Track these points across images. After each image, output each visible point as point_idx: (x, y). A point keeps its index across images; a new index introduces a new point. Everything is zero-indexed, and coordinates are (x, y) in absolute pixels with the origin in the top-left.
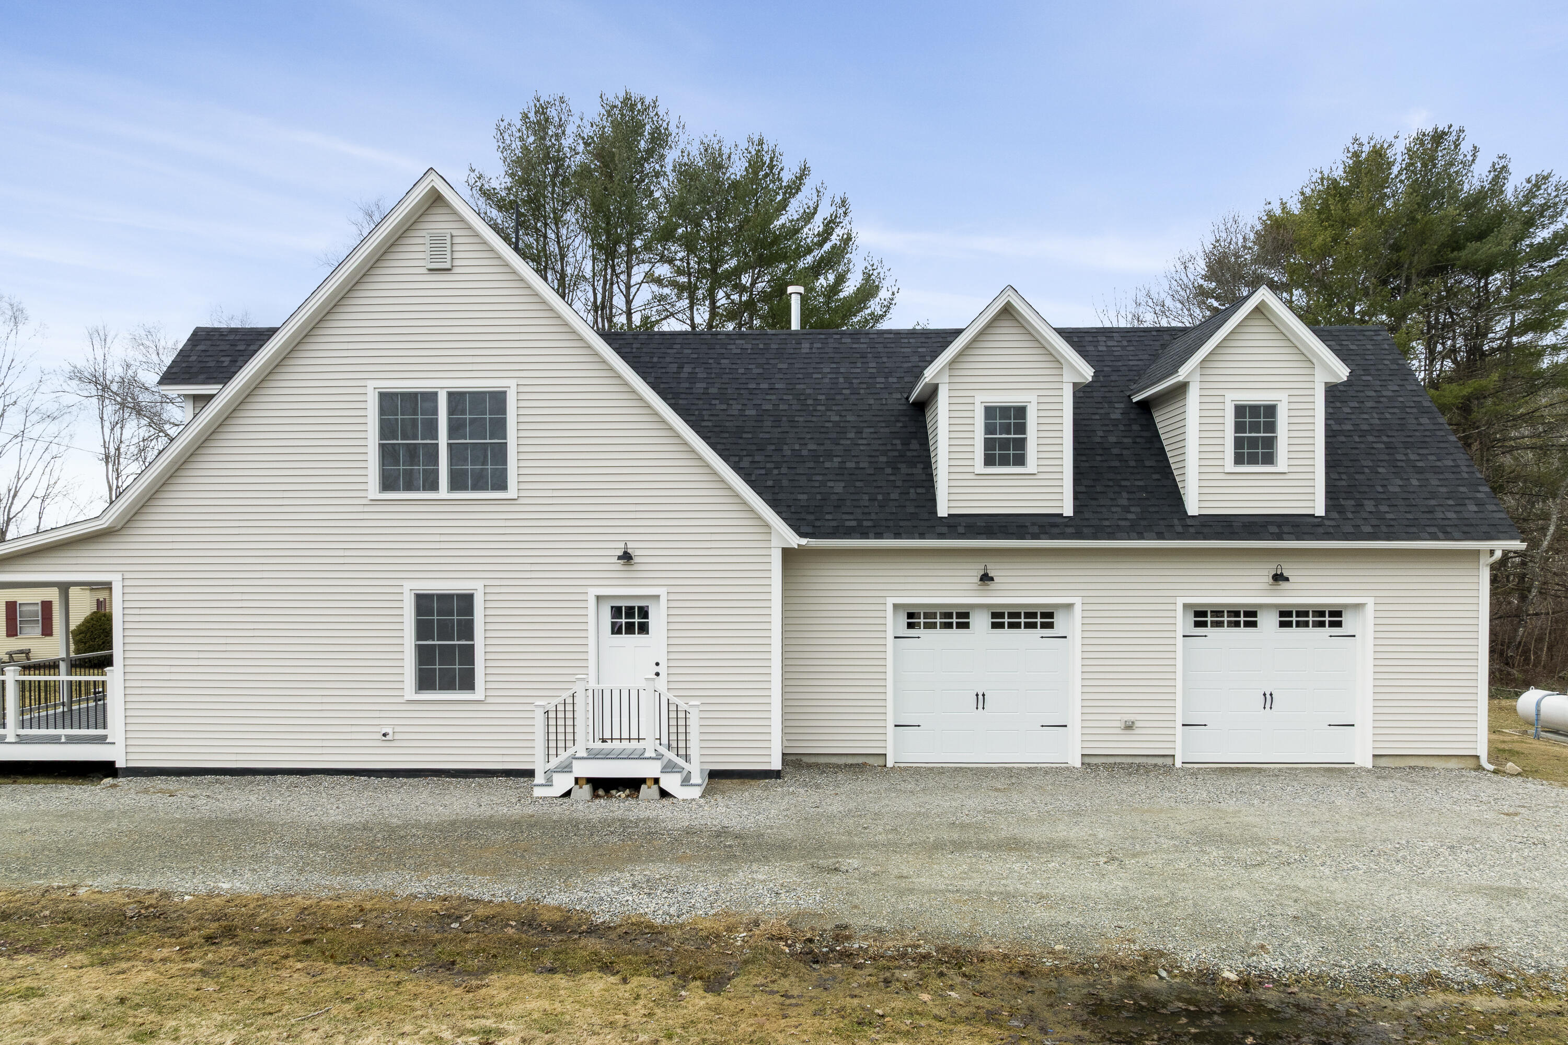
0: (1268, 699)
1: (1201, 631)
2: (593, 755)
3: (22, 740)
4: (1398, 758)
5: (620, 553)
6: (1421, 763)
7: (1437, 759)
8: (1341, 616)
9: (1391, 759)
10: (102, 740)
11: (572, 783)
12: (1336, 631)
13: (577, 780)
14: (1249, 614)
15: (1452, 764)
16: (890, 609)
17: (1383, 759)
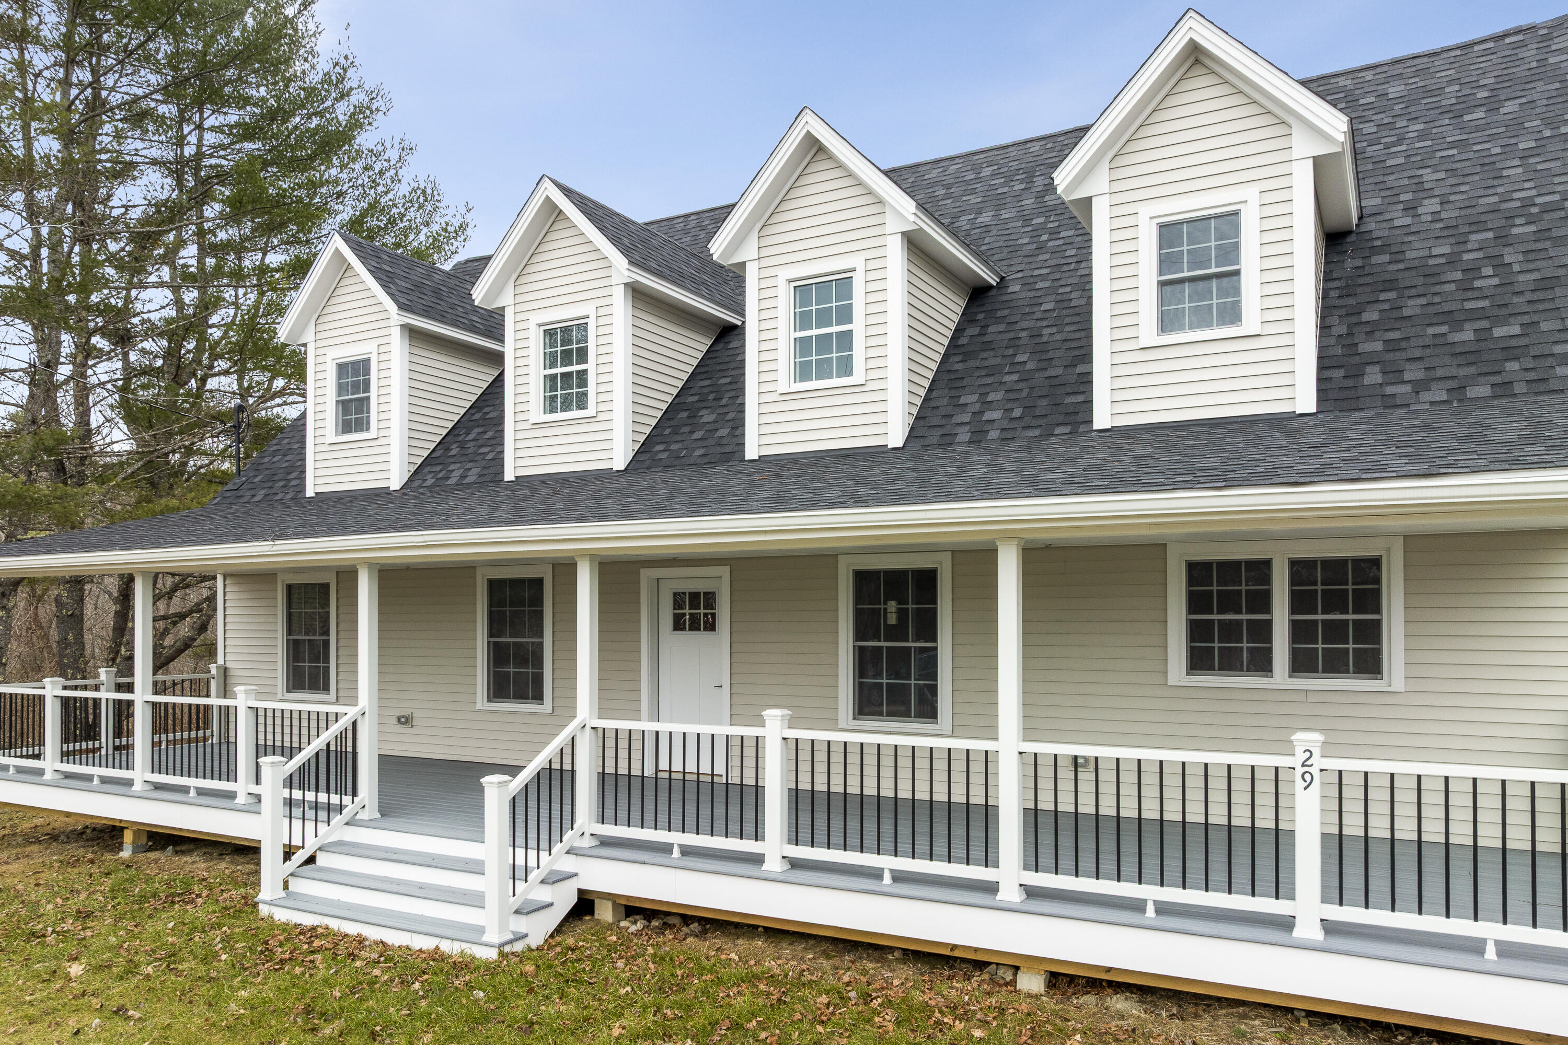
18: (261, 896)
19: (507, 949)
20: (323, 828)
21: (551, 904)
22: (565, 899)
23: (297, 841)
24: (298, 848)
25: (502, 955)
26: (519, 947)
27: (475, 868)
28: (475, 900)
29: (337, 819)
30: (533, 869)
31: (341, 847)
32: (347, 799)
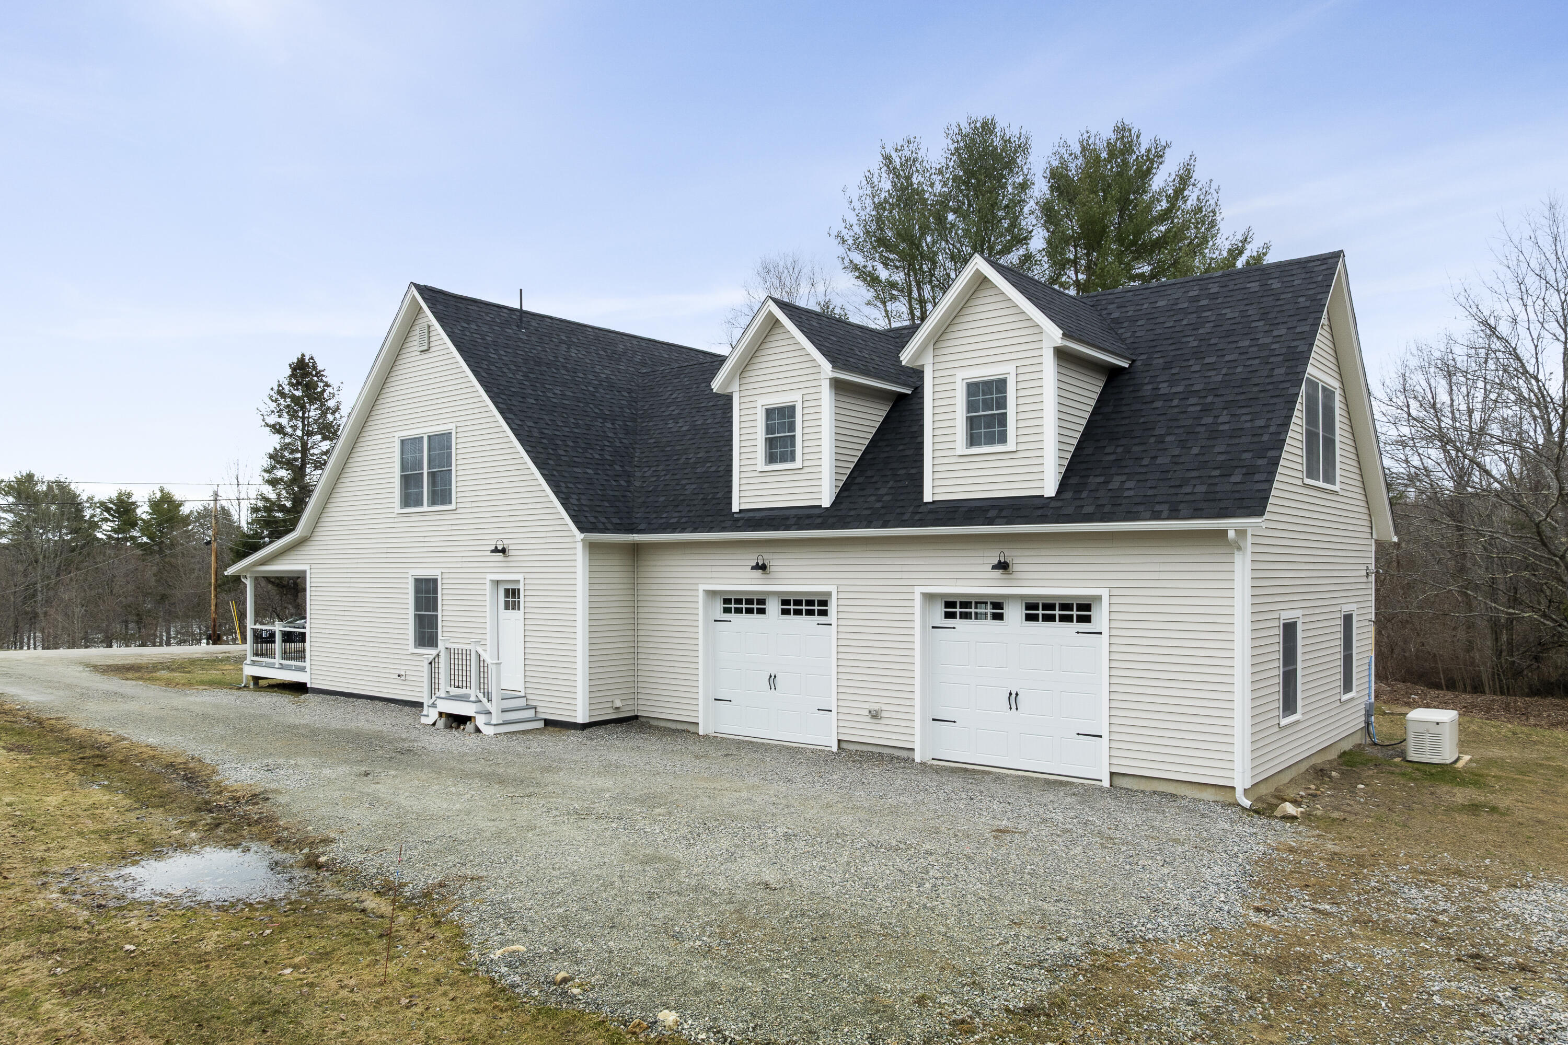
0: (1013, 698)
1: (950, 622)
2: (450, 698)
3: (282, 667)
4: (1143, 781)
5: (493, 548)
6: (1170, 789)
7: (1190, 786)
8: (1090, 610)
9: (1136, 780)
10: (302, 669)
11: (436, 716)
12: (1084, 627)
13: (441, 714)
14: (998, 605)
15: (1208, 795)
16: (701, 594)
17: (1127, 779)
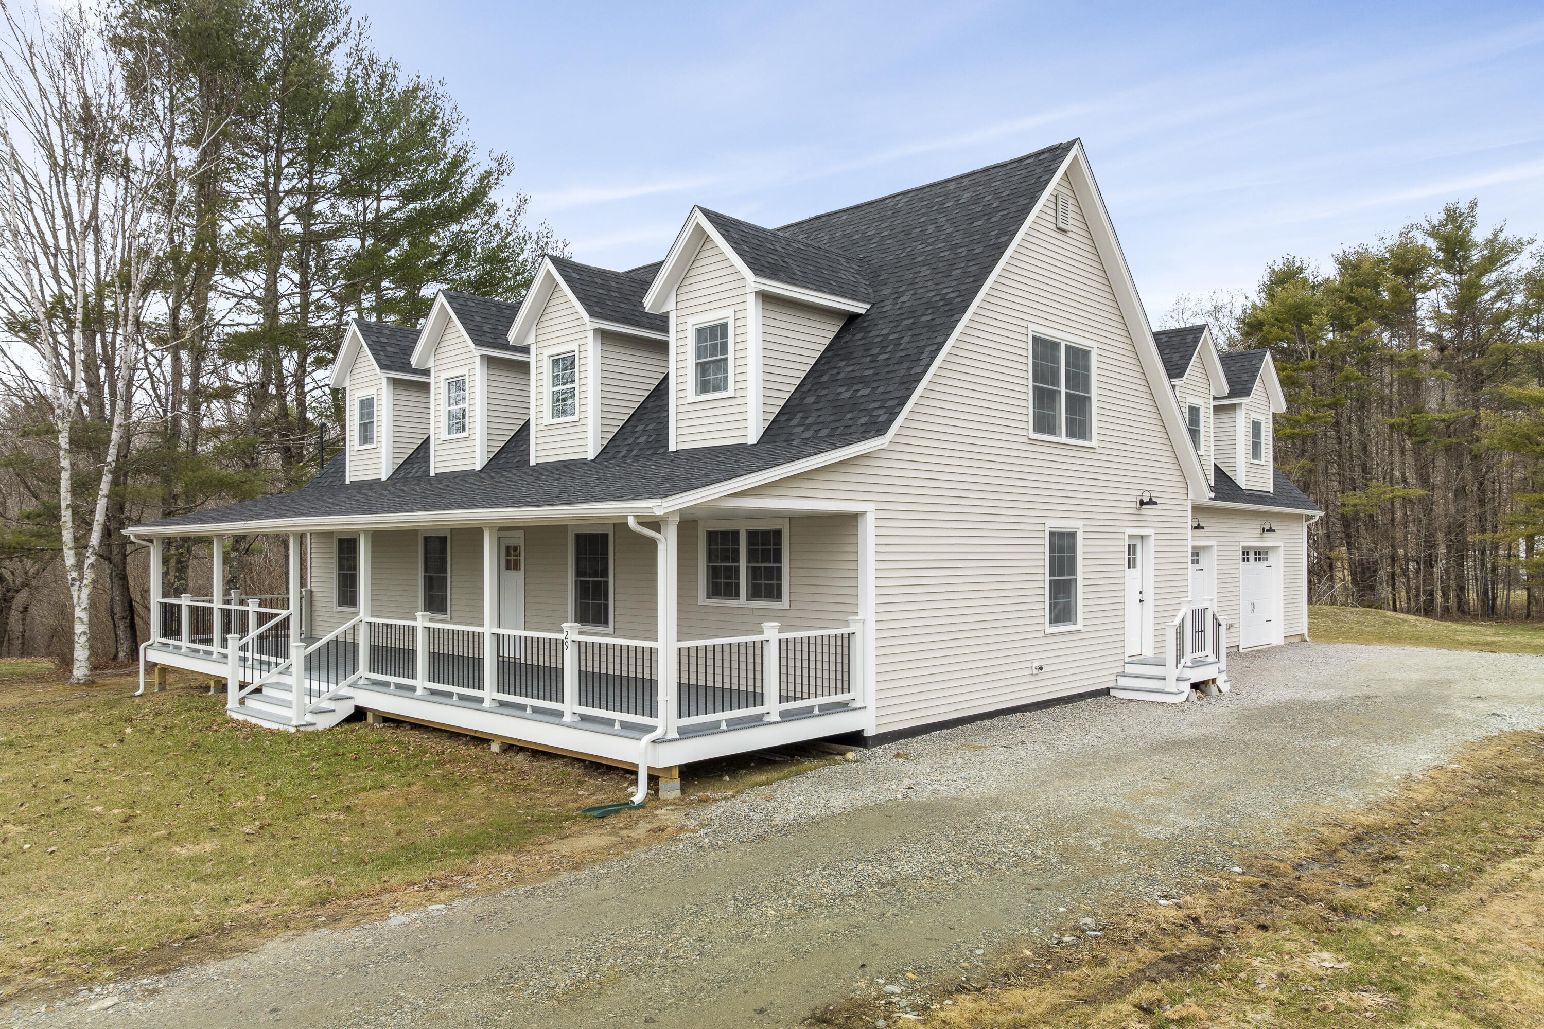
18: (228, 706)
19: (302, 729)
20: (265, 674)
21: (334, 711)
22: (346, 709)
23: (248, 680)
24: (250, 684)
25: (298, 731)
26: (310, 729)
27: (288, 688)
28: (287, 704)
29: (274, 670)
30: (324, 693)
31: (277, 686)
32: (280, 660)
